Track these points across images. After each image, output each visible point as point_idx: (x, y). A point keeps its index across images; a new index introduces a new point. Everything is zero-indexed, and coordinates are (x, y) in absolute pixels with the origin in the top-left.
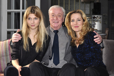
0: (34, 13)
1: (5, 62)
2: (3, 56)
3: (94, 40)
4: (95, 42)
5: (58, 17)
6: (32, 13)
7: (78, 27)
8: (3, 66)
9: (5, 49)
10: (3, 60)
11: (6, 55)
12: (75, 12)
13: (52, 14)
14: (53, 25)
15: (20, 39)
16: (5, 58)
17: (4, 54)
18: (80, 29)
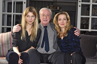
0: (32, 12)
1: (7, 49)
2: (5, 44)
3: (75, 34)
4: (76, 35)
5: (47, 16)
6: (30, 12)
7: (64, 24)
8: (5, 51)
9: (7, 39)
10: (5, 47)
11: (8, 44)
12: (62, 14)
13: (43, 14)
14: (43, 22)
15: (20, 30)
16: (6, 45)
17: (6, 43)
18: (65, 26)
